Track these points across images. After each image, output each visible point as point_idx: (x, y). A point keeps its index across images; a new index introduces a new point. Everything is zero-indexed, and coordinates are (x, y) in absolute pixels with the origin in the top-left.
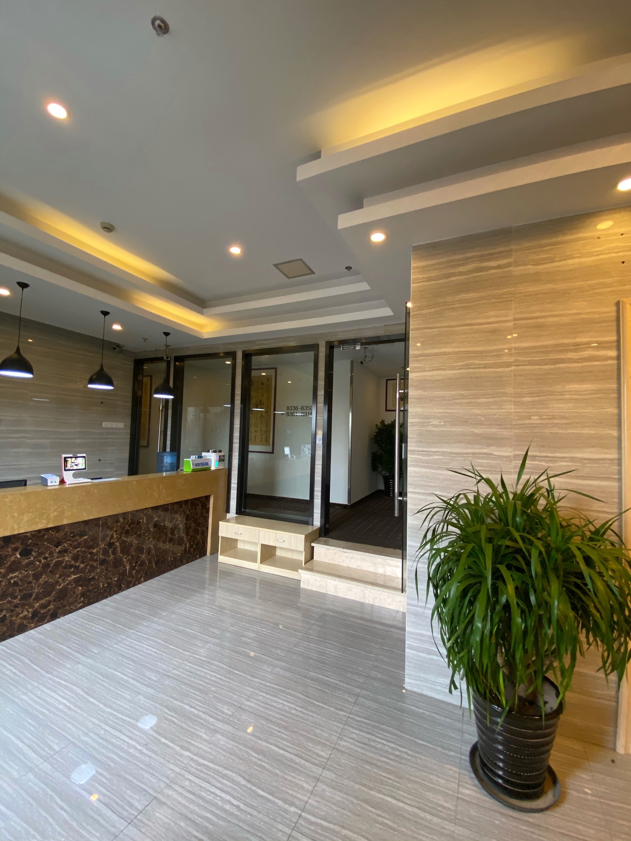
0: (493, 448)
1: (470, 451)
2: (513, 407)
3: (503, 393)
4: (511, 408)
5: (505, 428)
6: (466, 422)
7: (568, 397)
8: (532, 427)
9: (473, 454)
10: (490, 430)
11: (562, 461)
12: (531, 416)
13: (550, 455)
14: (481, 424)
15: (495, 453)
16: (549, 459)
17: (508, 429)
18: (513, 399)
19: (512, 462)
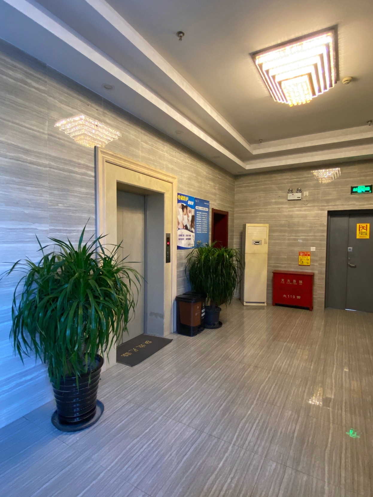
0: (37, 225)
1: (21, 227)
2: (48, 196)
3: (42, 185)
4: (47, 197)
5: (44, 211)
6: (17, 203)
7: (76, 194)
8: (59, 211)
9: (24, 229)
10: (35, 211)
11: (74, 232)
12: (58, 203)
13: (68, 229)
14: (29, 206)
15: (39, 228)
16: (68, 231)
17: (46, 211)
18: (48, 191)
19: (48, 234)
